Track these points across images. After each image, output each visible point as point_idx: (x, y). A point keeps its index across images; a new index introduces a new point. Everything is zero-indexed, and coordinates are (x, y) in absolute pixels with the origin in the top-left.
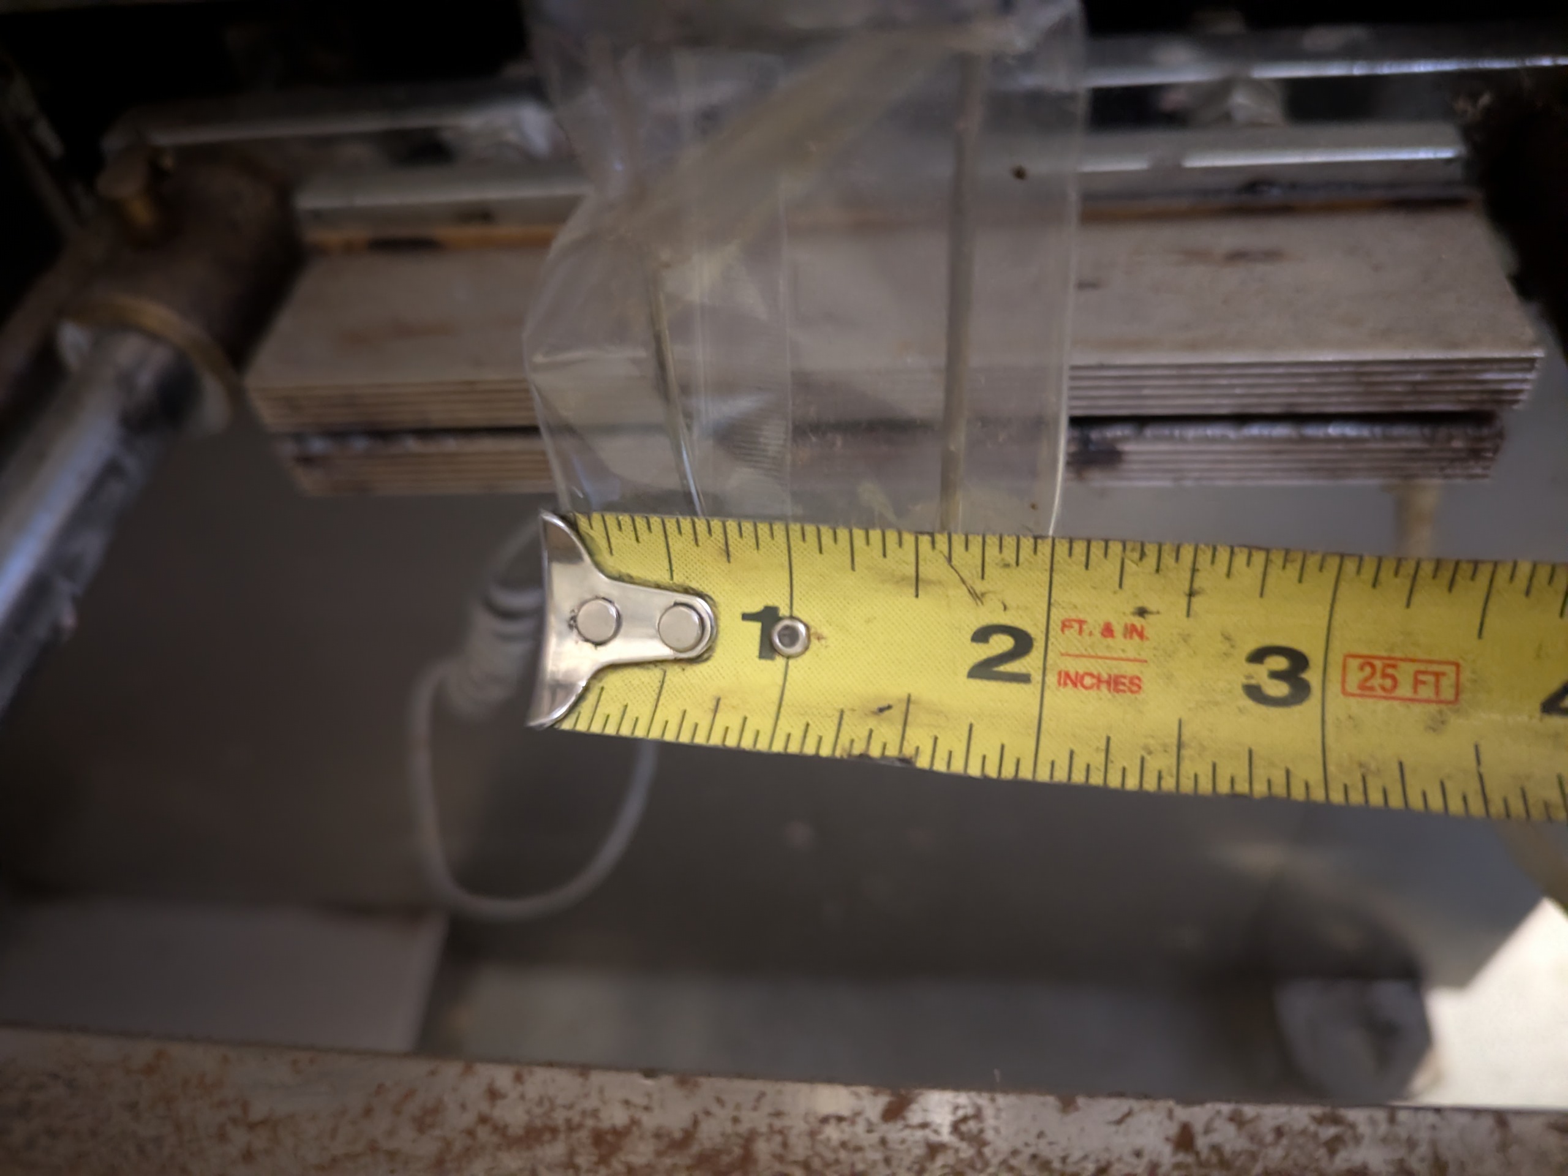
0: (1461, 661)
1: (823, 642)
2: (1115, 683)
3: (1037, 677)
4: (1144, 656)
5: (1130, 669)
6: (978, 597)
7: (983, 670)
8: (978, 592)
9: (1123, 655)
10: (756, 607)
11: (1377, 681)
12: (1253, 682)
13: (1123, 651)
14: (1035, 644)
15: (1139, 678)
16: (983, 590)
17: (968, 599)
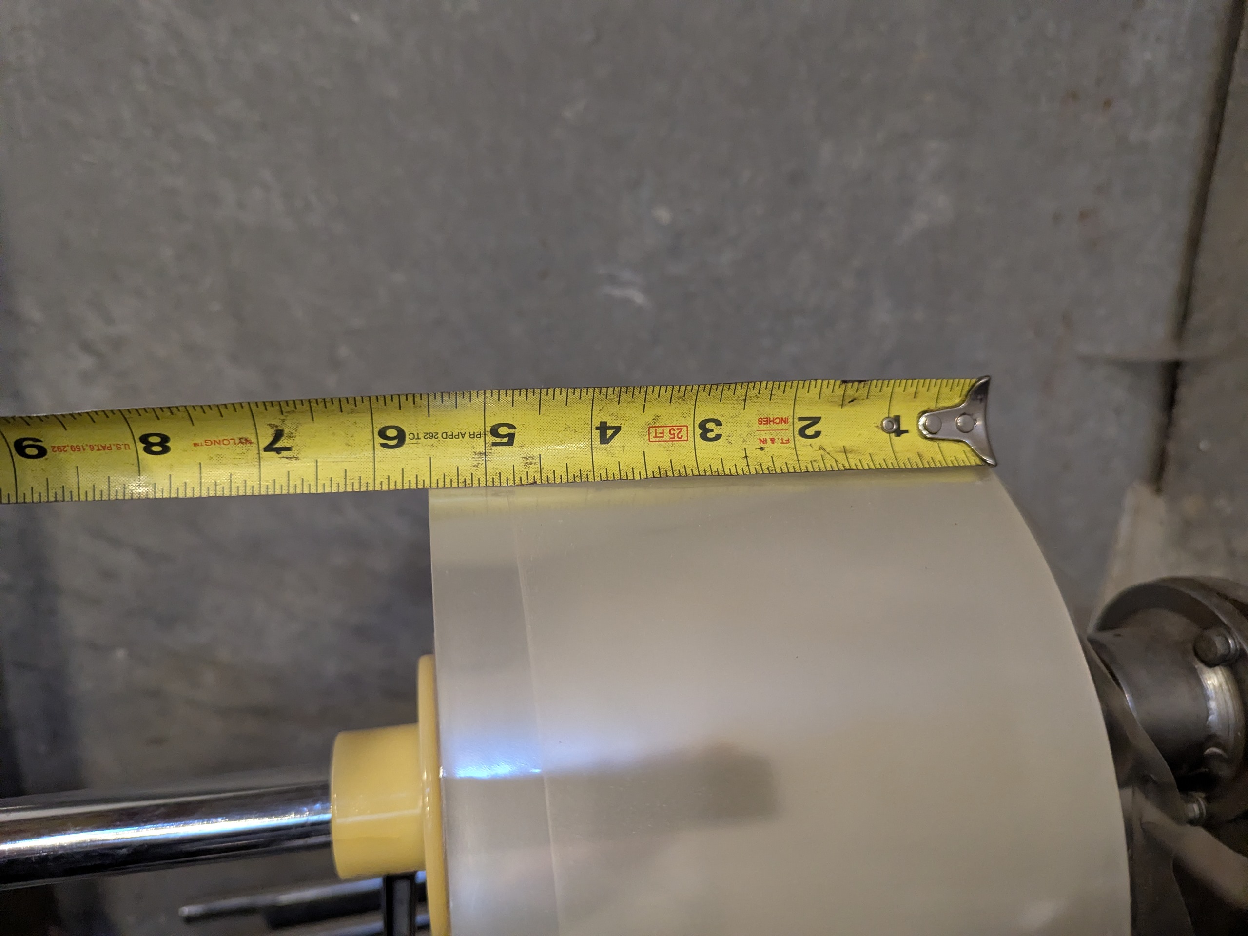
0: (649, 443)
1: (876, 425)
2: (768, 421)
3: (796, 420)
4: (758, 432)
5: (762, 427)
6: (822, 448)
7: (815, 420)
8: (822, 450)
9: (765, 431)
10: (904, 435)
11: (677, 432)
12: (719, 427)
13: (766, 434)
14: (797, 433)
15: (760, 424)
16: (820, 451)
17: (825, 447)
